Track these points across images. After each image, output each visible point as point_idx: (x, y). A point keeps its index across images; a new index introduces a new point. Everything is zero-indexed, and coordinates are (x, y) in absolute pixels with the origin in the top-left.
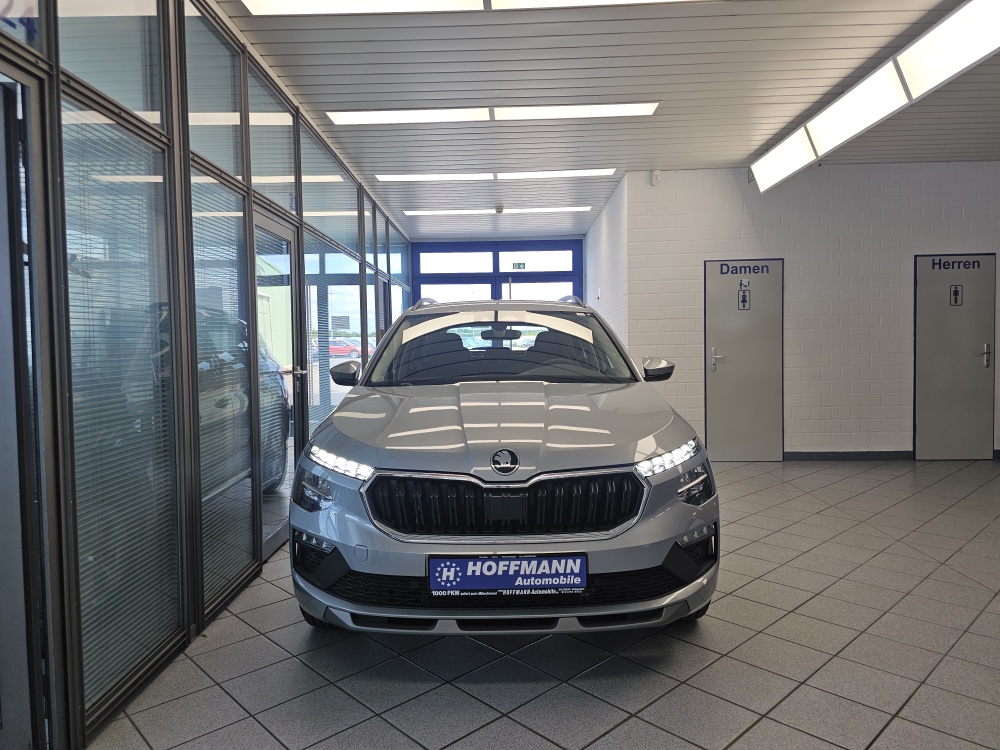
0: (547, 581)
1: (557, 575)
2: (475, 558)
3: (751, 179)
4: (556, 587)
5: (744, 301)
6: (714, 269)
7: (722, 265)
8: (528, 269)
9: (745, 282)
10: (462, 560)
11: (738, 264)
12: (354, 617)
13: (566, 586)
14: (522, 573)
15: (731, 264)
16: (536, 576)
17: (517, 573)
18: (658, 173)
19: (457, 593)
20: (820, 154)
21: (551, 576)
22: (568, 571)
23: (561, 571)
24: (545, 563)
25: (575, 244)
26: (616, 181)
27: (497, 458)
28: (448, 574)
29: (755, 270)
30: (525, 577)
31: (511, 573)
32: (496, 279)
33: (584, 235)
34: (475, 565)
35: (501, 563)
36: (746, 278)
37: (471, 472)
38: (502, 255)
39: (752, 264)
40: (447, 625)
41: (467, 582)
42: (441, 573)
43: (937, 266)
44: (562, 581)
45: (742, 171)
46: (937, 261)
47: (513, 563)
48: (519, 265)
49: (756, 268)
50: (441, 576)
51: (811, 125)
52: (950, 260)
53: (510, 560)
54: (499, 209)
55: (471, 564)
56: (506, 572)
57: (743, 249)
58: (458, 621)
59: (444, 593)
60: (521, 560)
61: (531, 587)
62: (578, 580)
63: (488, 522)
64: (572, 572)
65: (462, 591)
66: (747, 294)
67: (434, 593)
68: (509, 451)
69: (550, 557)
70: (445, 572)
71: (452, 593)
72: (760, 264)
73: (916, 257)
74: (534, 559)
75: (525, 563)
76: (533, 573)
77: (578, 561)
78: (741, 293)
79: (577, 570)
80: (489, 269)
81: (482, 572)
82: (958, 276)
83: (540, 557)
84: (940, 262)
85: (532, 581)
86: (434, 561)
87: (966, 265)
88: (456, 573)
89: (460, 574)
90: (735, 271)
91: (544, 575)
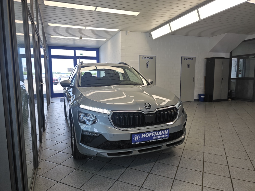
0: (160, 137)
1: (163, 135)
2: (144, 133)
3: (151, 36)
4: (162, 138)
5: (148, 66)
6: (141, 58)
7: (143, 57)
8: (84, 56)
9: (148, 61)
10: (140, 134)
11: (146, 57)
12: (108, 154)
13: (164, 137)
14: (155, 135)
15: (145, 57)
16: (158, 136)
17: (154, 135)
18: (128, 32)
19: (139, 143)
20: (172, 31)
21: (161, 135)
22: (165, 133)
23: (163, 134)
24: (160, 132)
25: (97, 50)
26: (117, 33)
27: (146, 105)
28: (137, 138)
29: (150, 58)
30: (156, 136)
31: (152, 136)
32: (75, 58)
33: (100, 47)
34: (144, 135)
35: (150, 133)
36: (148, 60)
37: (139, 109)
38: (76, 51)
39: (149, 57)
40: (135, 152)
41: (141, 140)
42: (135, 138)
43: (185, 59)
44: (164, 136)
45: (149, 33)
46: (185, 58)
47: (153, 133)
48: (81, 54)
49: (151, 58)
50: (135, 139)
51: (171, 23)
52: (188, 58)
53: (152, 132)
54: (81, 38)
55: (143, 134)
56: (151, 136)
57: (148, 53)
58: (138, 150)
59: (135, 143)
60: (155, 132)
61: (157, 139)
62: (167, 136)
63: (146, 123)
64: (166, 134)
65: (140, 142)
66: (148, 64)
67: (133, 144)
68: (148, 103)
69: (161, 130)
70: (136, 138)
71: (138, 143)
72: (151, 57)
73: (181, 57)
74: (158, 131)
75: (156, 133)
76: (157, 135)
77: (167, 131)
78: (147, 64)
79: (167, 133)
80: (73, 55)
81: (145, 136)
82: (189, 62)
83: (159, 131)
84: (186, 58)
85: (157, 137)
86: (132, 135)
87: (191, 59)
88: (139, 137)
89: (140, 138)
90: (146, 58)
91: (160, 135)
